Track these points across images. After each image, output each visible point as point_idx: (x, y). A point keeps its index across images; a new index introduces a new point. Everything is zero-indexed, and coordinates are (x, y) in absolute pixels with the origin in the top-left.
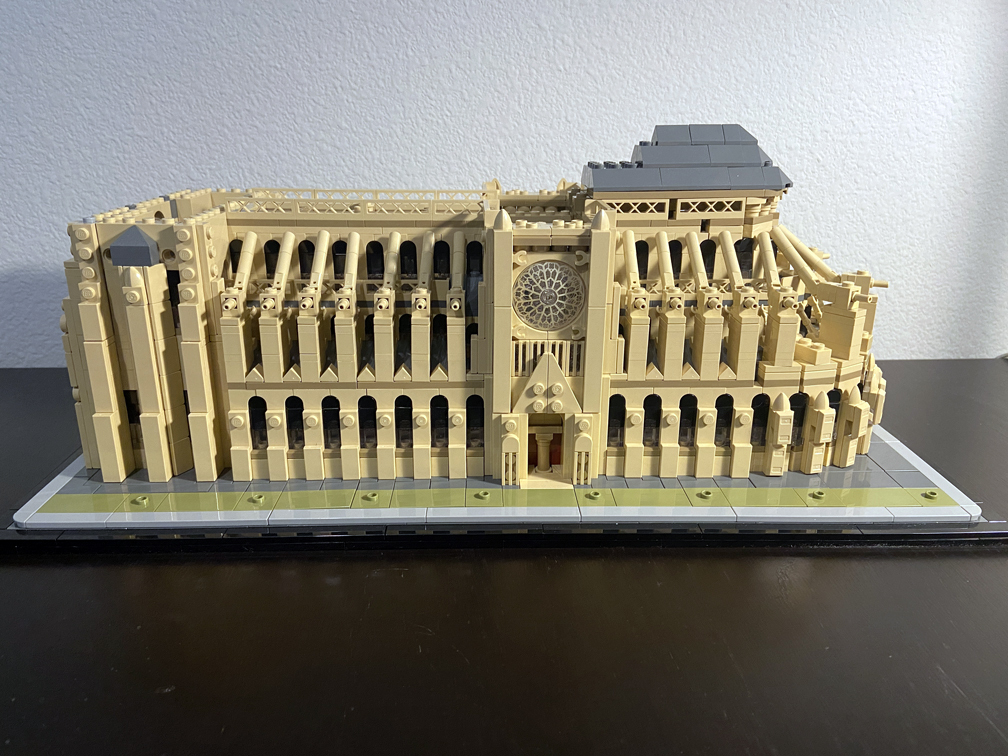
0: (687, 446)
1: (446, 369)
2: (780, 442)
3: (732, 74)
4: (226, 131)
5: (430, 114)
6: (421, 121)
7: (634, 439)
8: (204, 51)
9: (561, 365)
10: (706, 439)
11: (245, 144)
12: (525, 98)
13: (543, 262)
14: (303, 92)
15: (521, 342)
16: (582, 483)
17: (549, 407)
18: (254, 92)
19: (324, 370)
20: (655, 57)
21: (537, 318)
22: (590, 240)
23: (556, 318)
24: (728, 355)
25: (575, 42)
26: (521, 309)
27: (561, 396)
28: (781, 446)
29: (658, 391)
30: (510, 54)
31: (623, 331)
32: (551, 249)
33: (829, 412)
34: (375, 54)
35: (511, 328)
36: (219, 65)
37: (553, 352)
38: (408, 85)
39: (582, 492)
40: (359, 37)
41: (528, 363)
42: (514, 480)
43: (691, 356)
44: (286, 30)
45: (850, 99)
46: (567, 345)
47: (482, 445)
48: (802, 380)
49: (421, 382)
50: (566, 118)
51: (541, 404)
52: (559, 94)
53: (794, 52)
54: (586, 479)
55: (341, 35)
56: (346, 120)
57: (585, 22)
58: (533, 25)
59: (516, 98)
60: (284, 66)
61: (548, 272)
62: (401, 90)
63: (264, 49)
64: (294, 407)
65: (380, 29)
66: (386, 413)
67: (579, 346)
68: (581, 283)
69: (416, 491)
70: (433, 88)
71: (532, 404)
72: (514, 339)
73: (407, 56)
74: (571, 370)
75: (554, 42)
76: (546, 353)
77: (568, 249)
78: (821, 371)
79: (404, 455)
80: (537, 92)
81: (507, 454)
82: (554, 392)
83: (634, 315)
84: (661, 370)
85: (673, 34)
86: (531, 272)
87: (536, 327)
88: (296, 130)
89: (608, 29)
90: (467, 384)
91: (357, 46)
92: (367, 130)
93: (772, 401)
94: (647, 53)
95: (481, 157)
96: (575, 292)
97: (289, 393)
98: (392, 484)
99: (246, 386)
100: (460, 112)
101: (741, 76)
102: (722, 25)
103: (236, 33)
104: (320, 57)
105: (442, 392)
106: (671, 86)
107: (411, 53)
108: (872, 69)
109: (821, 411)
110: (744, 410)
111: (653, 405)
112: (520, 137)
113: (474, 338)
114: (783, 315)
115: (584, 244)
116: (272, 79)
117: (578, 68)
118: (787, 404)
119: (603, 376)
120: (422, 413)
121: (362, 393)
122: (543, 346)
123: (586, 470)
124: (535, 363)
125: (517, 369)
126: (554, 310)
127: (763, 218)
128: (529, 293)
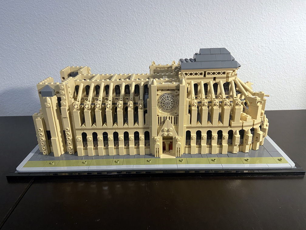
0: (209, 145)
1: (138, 123)
2: (236, 144)
3: (245, 24)
4: (94, 45)
5: (153, 39)
6: (150, 41)
7: (193, 143)
8: (87, 22)
9: (171, 123)
10: (214, 143)
11: (99, 49)
12: (182, 33)
13: (166, 93)
14: (116, 33)
15: (160, 116)
16: (178, 156)
17: (168, 135)
18: (102, 34)
19: (103, 124)
20: (221, 20)
21: (164, 109)
22: (179, 87)
23: (170, 110)
24: (221, 118)
25: (197, 16)
26: (160, 107)
27: (171, 132)
28: (237, 145)
29: (200, 129)
30: (177, 20)
31: (190, 112)
32: (168, 90)
33: (250, 135)
34: (137, 22)
35: (157, 112)
36: (92, 26)
37: (169, 119)
38: (147, 31)
39: (178, 159)
40: (132, 17)
41: (162, 122)
42: (158, 155)
43: (210, 119)
44: (111, 15)
45: (281, 31)
46: (173, 117)
47: (149, 145)
48: (243, 126)
49: (131, 127)
50: (194, 39)
51: (166, 134)
52: (192, 32)
53: (264, 17)
54: (179, 155)
55: (127, 16)
56: (128, 41)
57: (200, 10)
58: (184, 11)
59: (179, 33)
60: (110, 25)
61: (167, 96)
62: (145, 32)
63: (104, 21)
64: (95, 135)
65: (139, 14)
66: (121, 136)
67: (177, 117)
68: (177, 99)
69: (130, 159)
70: (154, 31)
71: (163, 134)
72: (158, 115)
73: (146, 22)
74: (174, 124)
75: (191, 16)
76: (167, 119)
77: (173, 90)
78: (248, 123)
79: (127, 148)
80: (185, 31)
81: (156, 149)
82: (170, 130)
83: (193, 108)
84: (201, 123)
85: (227, 13)
86: (163, 96)
87: (164, 112)
88: (114, 45)
89: (207, 12)
90: (144, 128)
91: (132, 19)
92: (135, 44)
93: (234, 132)
94: (219, 19)
95: (168, 51)
96: (175, 102)
97: (93, 131)
98: (123, 157)
99: (81, 129)
100: (162, 38)
101: (248, 25)
102: (242, 10)
103: (96, 16)
104: (121, 23)
105: (138, 130)
106: (226, 29)
107: (147, 21)
108: (288, 22)
109: (248, 135)
110: (226, 135)
111: (199, 134)
112: (180, 45)
113: (146, 114)
114: (237, 107)
115: (178, 89)
116: (107, 30)
117: (198, 24)
118: (238, 133)
119: (184, 126)
120: (132, 136)
121: (114, 131)
122: (166, 117)
123: (179, 152)
124: (164, 122)
125: (159, 124)
126: (169, 107)
127: (232, 76)
128: (162, 102)
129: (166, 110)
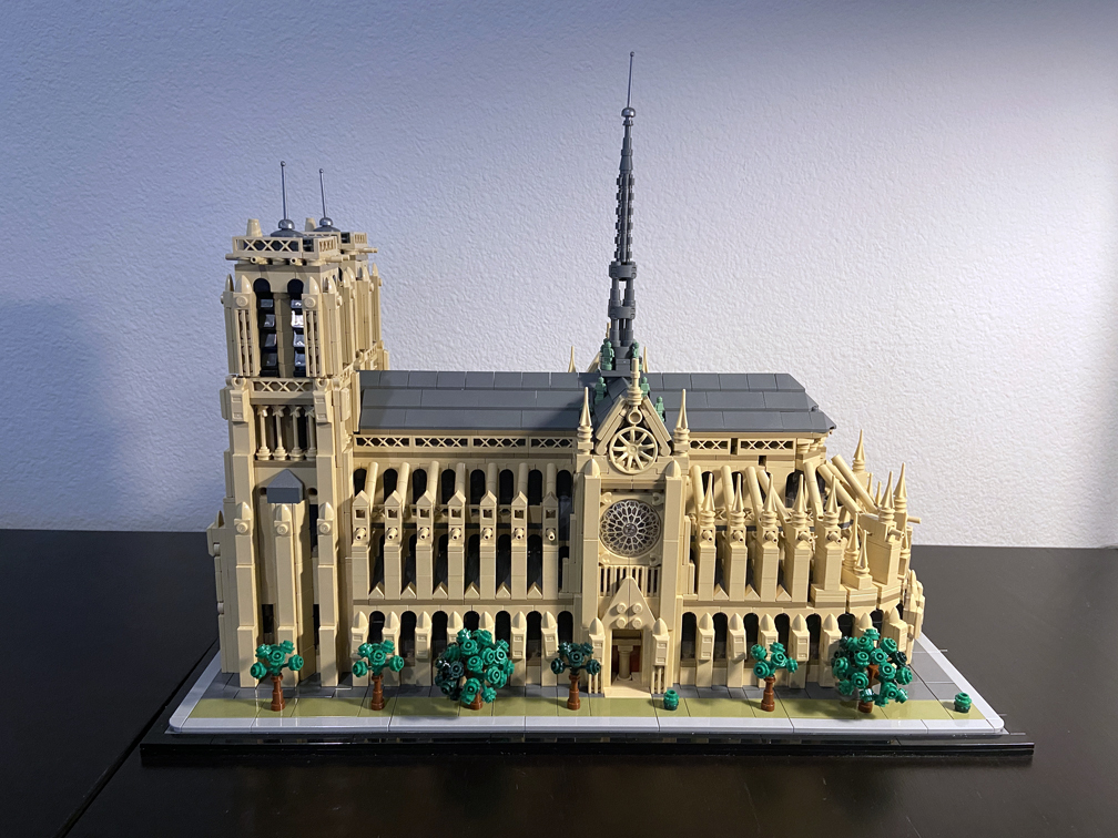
1: (540, 587)
9: (640, 586)
13: (625, 501)
15: (606, 567)
16: (659, 692)
17: (630, 624)
19: (436, 588)
21: (620, 547)
22: (665, 485)
23: (636, 547)
24: (784, 579)
26: (606, 539)
27: (640, 615)
29: (724, 610)
31: (694, 556)
32: (632, 491)
35: (599, 555)
37: (634, 576)
41: (612, 586)
42: (599, 688)
43: (752, 579)
46: (645, 570)
48: (848, 602)
49: (520, 598)
51: (623, 621)
54: (663, 688)
61: (629, 509)
64: (409, 621)
67: (656, 571)
68: (657, 518)
71: (615, 622)
72: (600, 564)
74: (649, 591)
76: (627, 577)
77: (646, 491)
78: (863, 594)
82: (635, 611)
83: (703, 545)
84: (726, 591)
86: (615, 509)
87: (619, 554)
90: (558, 602)
93: (823, 621)
96: (652, 525)
97: (406, 608)
99: (369, 602)
105: (538, 608)
111: (721, 622)
113: (565, 559)
114: (830, 546)
115: (660, 487)
118: (835, 623)
119: (677, 597)
121: (468, 608)
122: (625, 570)
123: (663, 680)
124: (618, 586)
125: (602, 590)
126: (635, 540)
127: (812, 454)
128: (612, 526)
129: (626, 547)
